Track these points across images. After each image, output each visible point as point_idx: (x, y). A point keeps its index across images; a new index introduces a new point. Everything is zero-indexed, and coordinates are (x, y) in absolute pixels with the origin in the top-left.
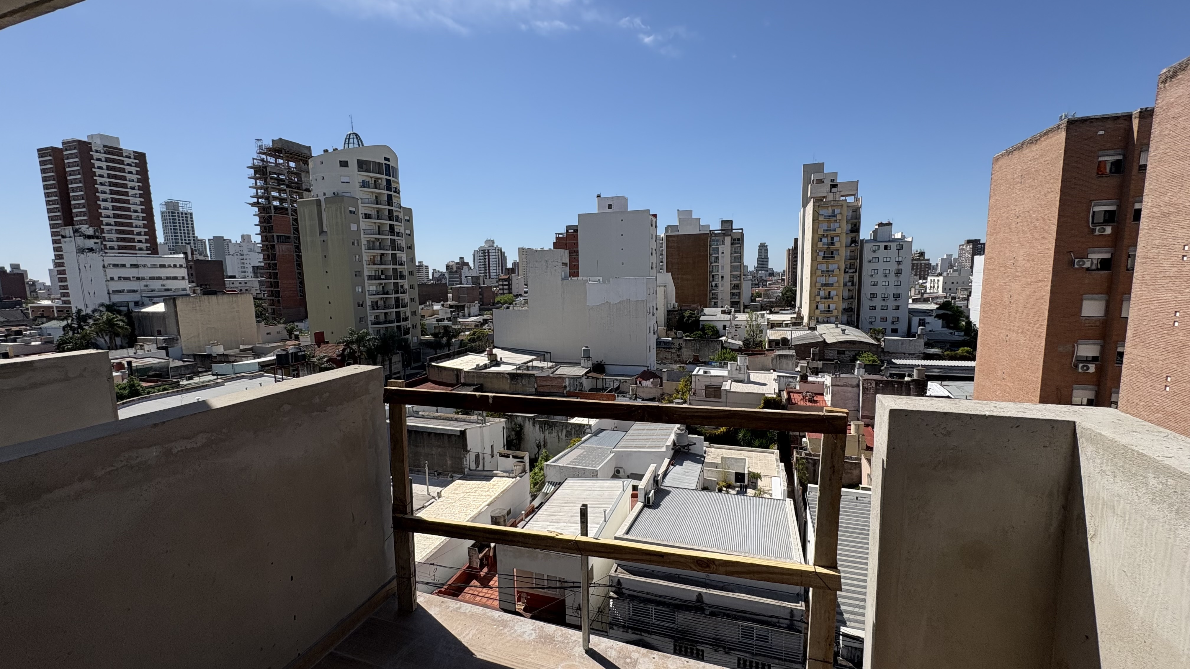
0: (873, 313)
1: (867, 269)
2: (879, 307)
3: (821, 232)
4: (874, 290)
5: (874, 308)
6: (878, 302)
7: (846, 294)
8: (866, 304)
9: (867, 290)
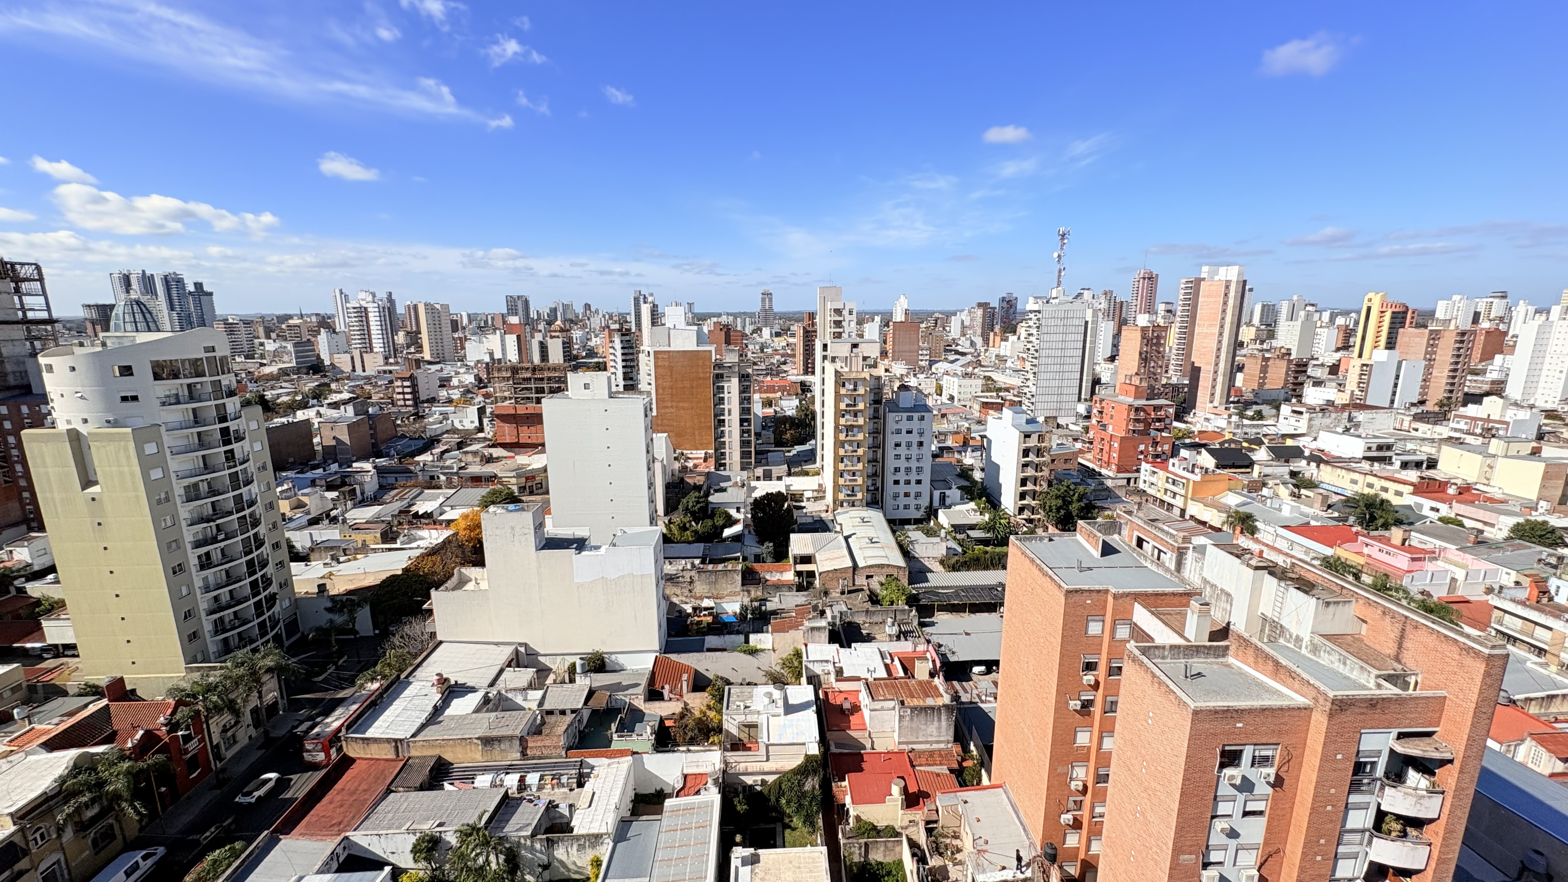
0: (896, 489)
1: (891, 440)
2: (902, 482)
3: (843, 406)
4: (897, 464)
5: (896, 482)
6: (902, 477)
7: (870, 470)
8: (890, 478)
9: (891, 463)
